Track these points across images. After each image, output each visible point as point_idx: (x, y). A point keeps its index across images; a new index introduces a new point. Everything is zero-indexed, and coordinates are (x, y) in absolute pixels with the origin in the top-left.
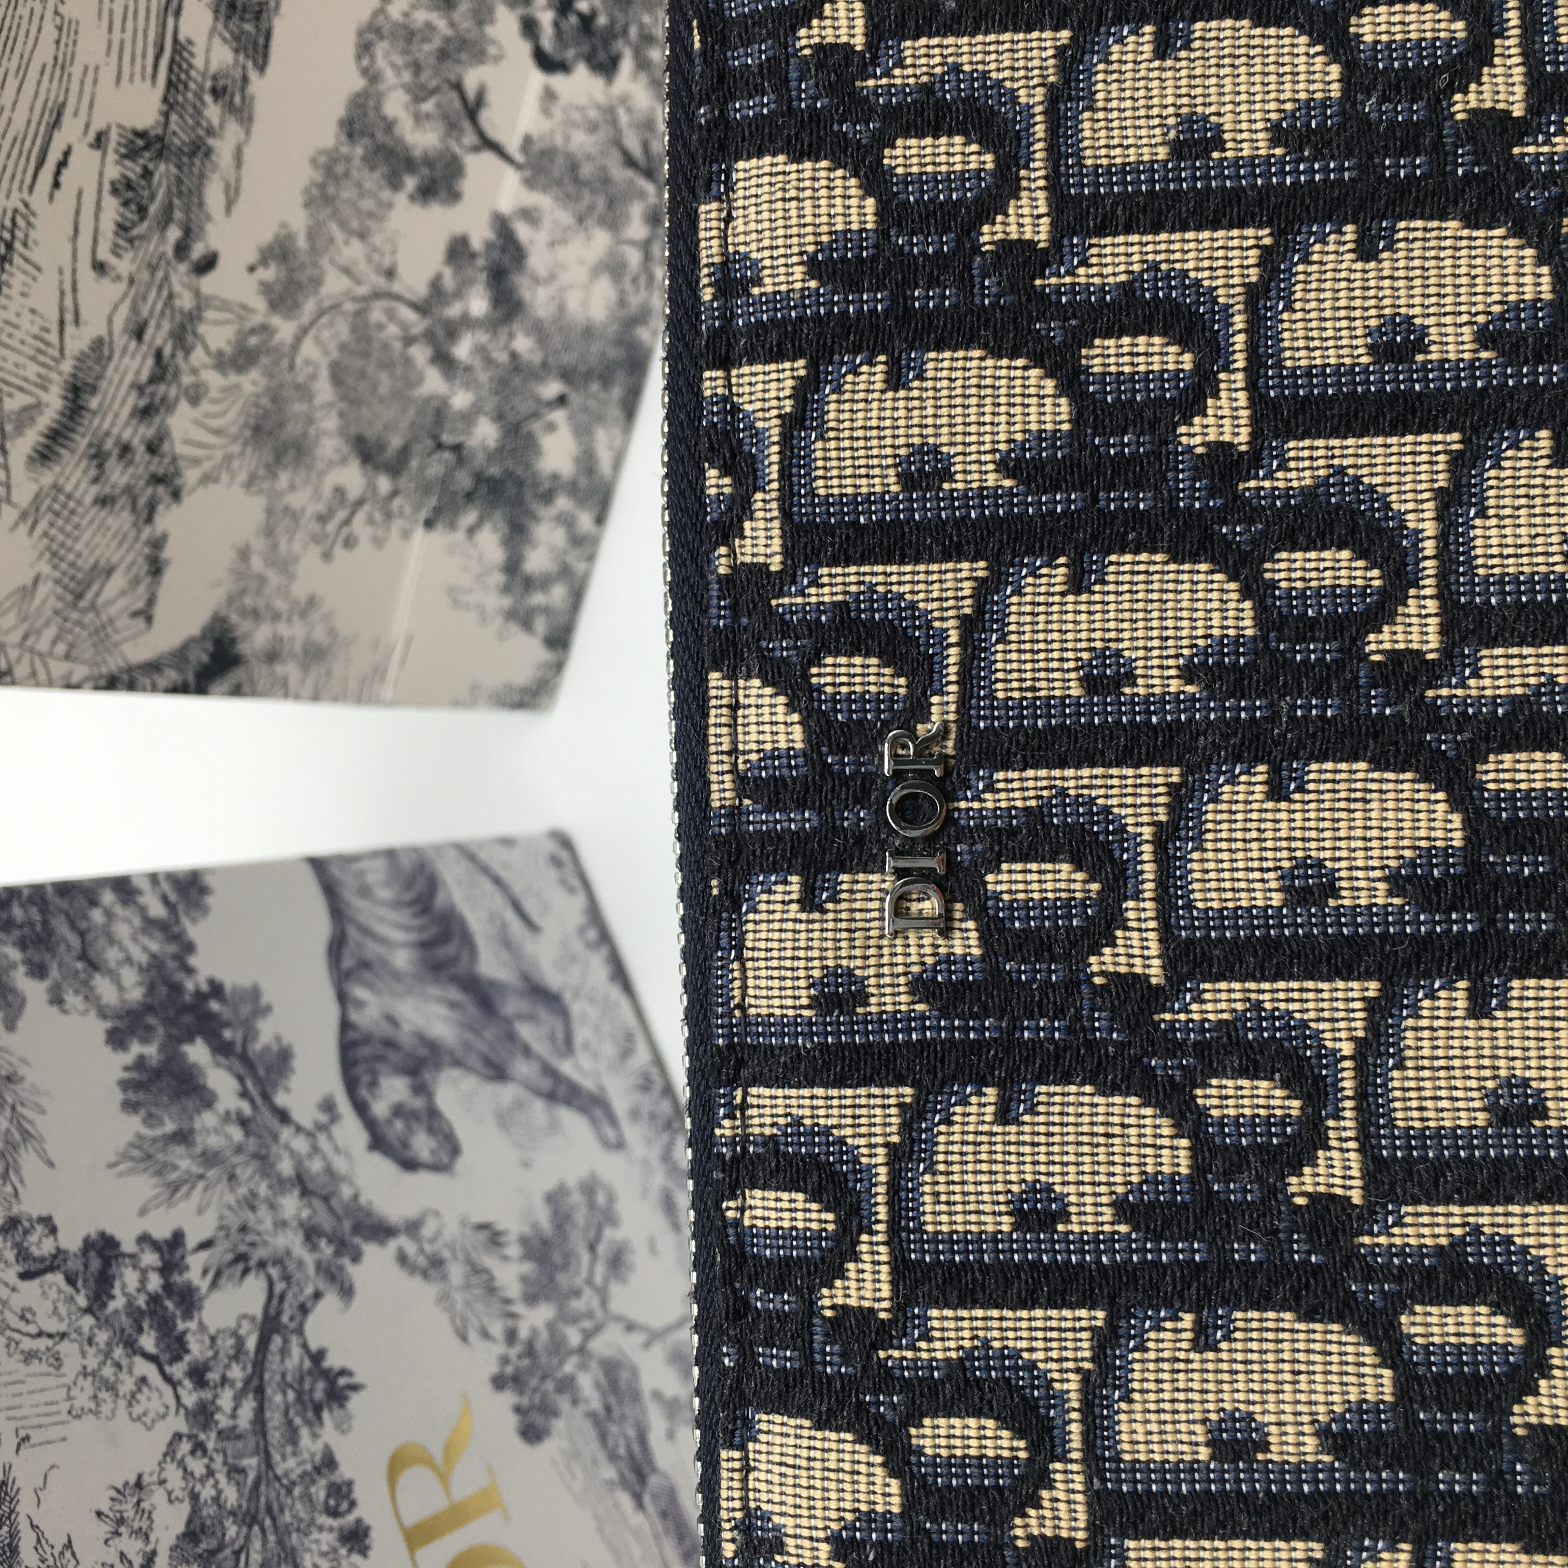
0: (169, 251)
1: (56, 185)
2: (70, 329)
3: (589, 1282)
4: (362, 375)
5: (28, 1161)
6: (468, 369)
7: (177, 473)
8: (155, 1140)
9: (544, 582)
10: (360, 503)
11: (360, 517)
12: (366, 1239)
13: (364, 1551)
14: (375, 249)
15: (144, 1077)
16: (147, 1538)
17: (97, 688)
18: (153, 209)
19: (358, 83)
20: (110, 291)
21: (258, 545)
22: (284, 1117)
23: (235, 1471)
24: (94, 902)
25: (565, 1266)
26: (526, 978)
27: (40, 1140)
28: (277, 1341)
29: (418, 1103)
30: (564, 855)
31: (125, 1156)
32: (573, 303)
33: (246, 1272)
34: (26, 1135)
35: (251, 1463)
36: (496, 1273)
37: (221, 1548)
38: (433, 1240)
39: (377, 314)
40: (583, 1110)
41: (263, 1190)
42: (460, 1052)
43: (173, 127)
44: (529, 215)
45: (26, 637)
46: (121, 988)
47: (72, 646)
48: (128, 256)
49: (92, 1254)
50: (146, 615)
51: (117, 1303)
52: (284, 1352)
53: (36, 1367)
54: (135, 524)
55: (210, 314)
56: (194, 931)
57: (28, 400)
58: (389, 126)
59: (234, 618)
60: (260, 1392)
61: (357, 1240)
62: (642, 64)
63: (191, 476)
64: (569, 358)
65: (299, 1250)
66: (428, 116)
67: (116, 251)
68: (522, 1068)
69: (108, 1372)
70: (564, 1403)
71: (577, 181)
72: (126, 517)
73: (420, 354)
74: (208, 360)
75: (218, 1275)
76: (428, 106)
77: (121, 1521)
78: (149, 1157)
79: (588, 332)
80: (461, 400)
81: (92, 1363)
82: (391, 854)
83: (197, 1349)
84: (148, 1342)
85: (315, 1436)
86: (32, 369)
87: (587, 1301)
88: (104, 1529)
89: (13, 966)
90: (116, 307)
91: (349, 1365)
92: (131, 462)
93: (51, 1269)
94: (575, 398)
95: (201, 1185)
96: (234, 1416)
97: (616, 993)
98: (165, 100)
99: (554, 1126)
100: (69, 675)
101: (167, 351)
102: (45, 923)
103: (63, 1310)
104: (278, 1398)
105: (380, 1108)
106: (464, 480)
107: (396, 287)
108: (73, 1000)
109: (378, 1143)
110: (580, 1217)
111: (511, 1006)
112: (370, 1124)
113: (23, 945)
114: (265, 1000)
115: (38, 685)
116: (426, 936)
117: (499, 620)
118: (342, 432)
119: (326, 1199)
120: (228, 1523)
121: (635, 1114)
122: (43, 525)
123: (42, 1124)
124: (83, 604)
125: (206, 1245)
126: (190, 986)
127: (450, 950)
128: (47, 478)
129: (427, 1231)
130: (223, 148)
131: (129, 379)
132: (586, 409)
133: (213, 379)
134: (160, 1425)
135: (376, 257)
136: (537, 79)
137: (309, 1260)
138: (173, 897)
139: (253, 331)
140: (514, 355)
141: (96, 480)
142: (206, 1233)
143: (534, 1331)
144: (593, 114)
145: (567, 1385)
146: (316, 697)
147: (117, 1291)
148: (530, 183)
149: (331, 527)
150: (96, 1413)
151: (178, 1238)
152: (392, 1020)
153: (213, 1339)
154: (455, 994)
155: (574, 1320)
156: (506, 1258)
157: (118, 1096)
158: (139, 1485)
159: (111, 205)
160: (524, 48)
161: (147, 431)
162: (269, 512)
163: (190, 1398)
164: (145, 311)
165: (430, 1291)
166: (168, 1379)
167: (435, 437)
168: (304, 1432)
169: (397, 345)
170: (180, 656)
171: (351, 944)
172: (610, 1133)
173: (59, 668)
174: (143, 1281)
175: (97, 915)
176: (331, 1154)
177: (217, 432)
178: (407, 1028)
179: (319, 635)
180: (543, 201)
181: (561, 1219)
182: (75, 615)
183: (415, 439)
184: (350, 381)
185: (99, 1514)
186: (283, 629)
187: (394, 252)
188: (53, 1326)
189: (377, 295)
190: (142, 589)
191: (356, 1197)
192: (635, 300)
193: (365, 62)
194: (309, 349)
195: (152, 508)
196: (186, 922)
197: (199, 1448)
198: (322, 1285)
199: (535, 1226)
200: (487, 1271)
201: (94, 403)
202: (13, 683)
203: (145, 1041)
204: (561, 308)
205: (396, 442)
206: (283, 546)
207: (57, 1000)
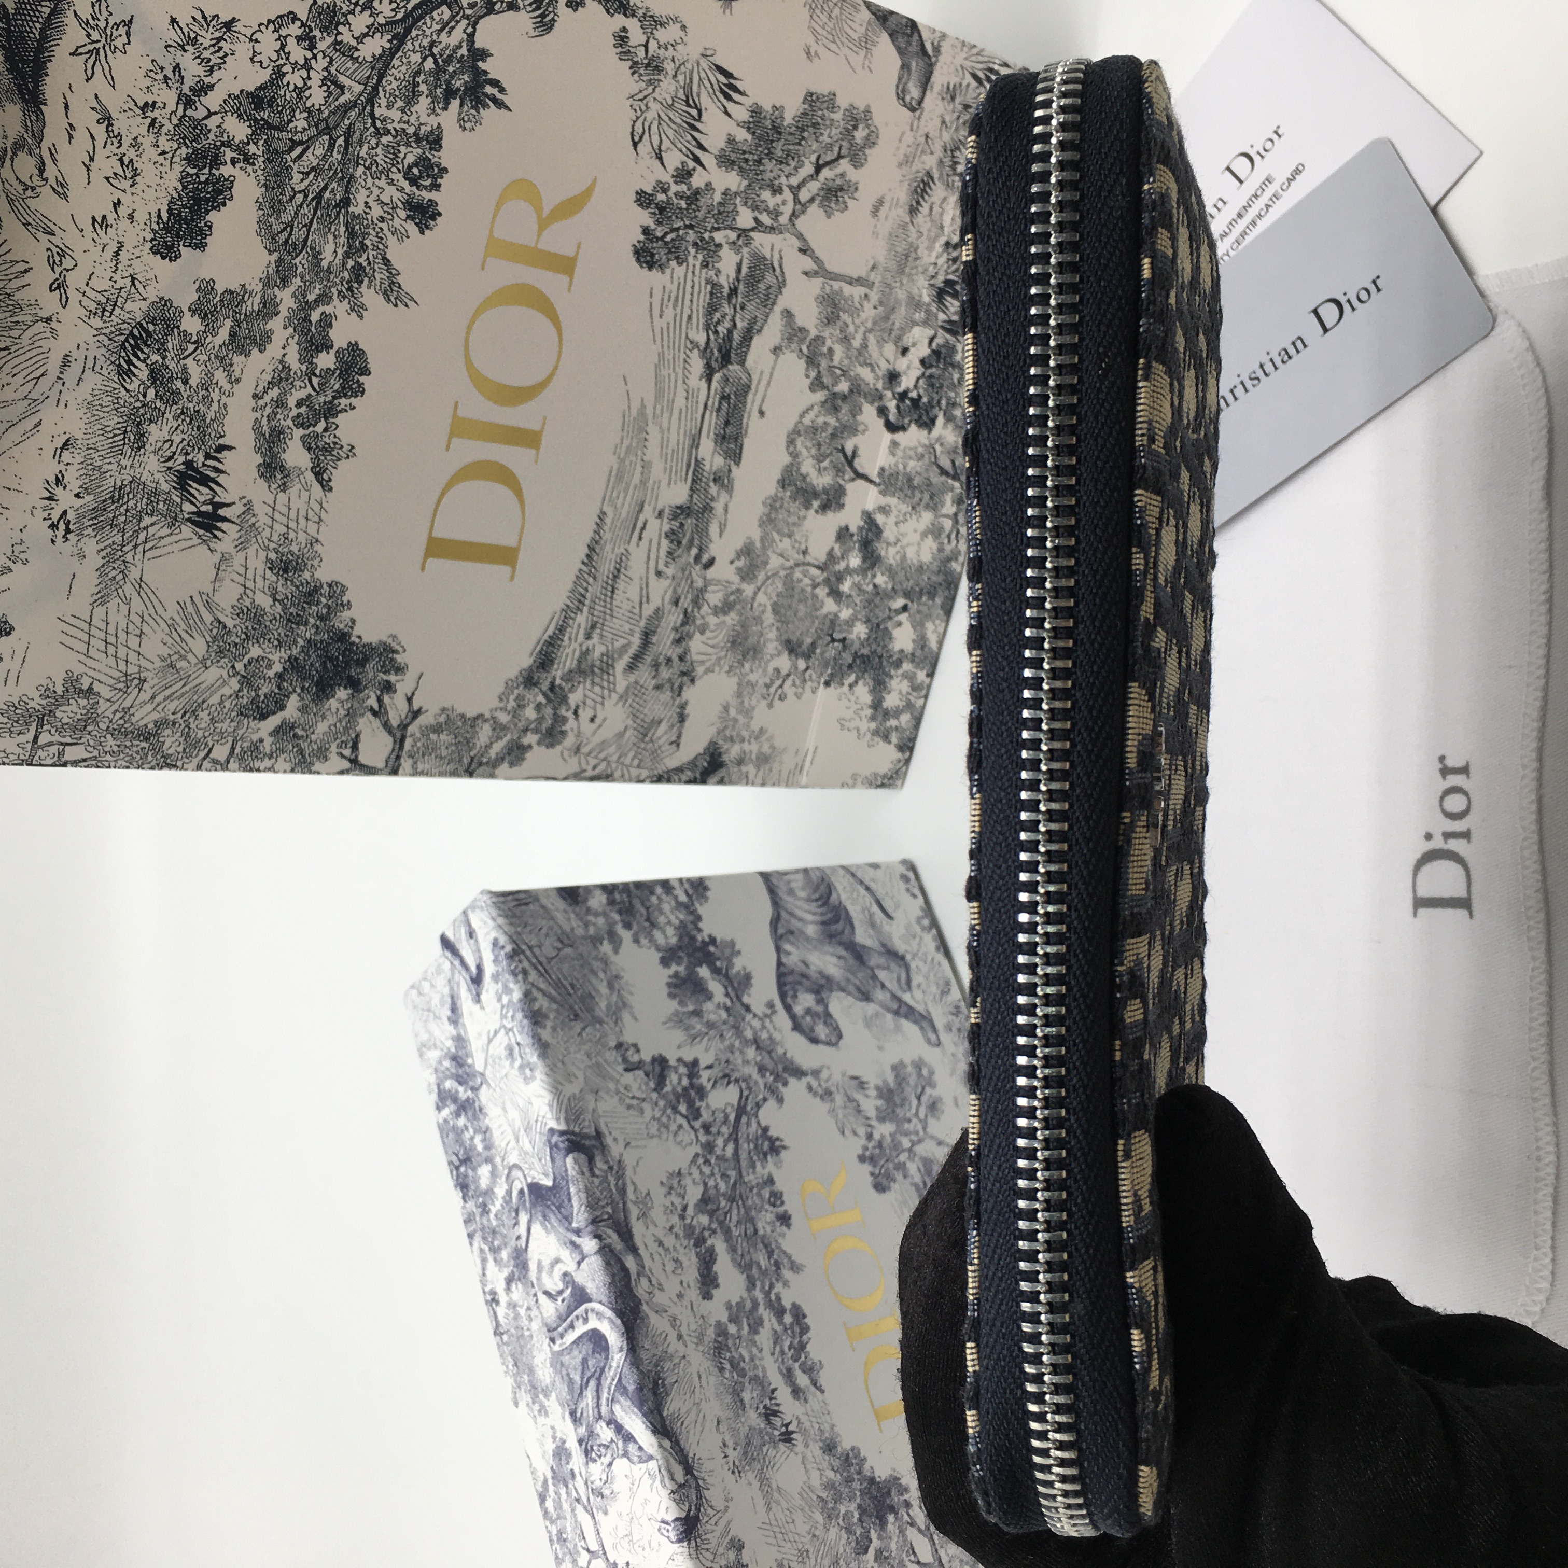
0: (692, 560)
1: (640, 538)
2: (645, 606)
3: (917, 1114)
4: (790, 607)
5: (626, 1016)
6: (850, 596)
7: (693, 670)
8: (684, 1013)
9: (897, 713)
10: (788, 675)
11: (789, 682)
12: (790, 1075)
13: (788, 1226)
14: (796, 541)
15: (679, 982)
16: (683, 1198)
17: (652, 782)
18: (684, 542)
19: (787, 459)
20: (665, 583)
21: (733, 702)
22: (748, 1008)
23: (724, 1176)
24: (652, 893)
25: (902, 1105)
26: (884, 945)
27: (631, 1007)
28: (744, 1119)
29: (820, 1009)
30: (911, 875)
31: (670, 1020)
32: (911, 554)
33: (729, 1083)
34: (625, 1005)
35: (733, 1174)
36: (861, 1103)
37: (718, 1209)
38: (827, 1081)
39: (798, 574)
40: (916, 1022)
41: (737, 1043)
42: (843, 984)
43: (695, 501)
44: (884, 510)
45: (620, 757)
46: (666, 937)
47: (641, 760)
48: (672, 566)
49: (656, 1064)
50: (677, 743)
51: (668, 1089)
52: (748, 1124)
53: (632, 1112)
54: (672, 698)
55: (710, 589)
56: (701, 910)
57: (625, 642)
58: (804, 477)
59: (721, 742)
60: (736, 1141)
61: (786, 1075)
62: (949, 418)
63: (700, 670)
64: (909, 585)
65: (755, 1076)
66: (825, 469)
67: (667, 565)
68: (879, 995)
69: (664, 1119)
70: (899, 1176)
71: (912, 488)
72: (669, 694)
73: (822, 592)
74: (710, 611)
75: (715, 1082)
76: (826, 463)
77: (671, 1188)
78: (681, 1021)
79: (920, 568)
80: (845, 614)
81: (658, 1115)
82: (806, 871)
83: (706, 1116)
84: (683, 1108)
85: (764, 1167)
86: (627, 627)
87: (915, 1125)
88: (664, 1190)
89: (616, 923)
90: (666, 592)
91: (782, 1137)
92: (671, 666)
93: (637, 1068)
94: (913, 607)
95: (706, 1038)
96: (724, 1149)
97: (940, 957)
98: (691, 489)
99: (898, 1029)
100: (638, 776)
101: (689, 610)
102: (630, 902)
103: (644, 1087)
104: (745, 1146)
105: (798, 1009)
106: (848, 658)
107: (808, 559)
108: (644, 941)
109: (797, 1027)
110: (912, 1080)
111: (874, 960)
112: (793, 1017)
113: (620, 912)
114: (737, 948)
115: (625, 781)
116: (825, 918)
117: (869, 735)
118: (777, 640)
119: (769, 1052)
120: (721, 1198)
121: (949, 1028)
122: (630, 701)
123: (631, 1000)
124: (647, 739)
125: (709, 1067)
126: (699, 938)
127: (839, 926)
128: (632, 678)
129: (824, 1075)
130: (718, 507)
131: (672, 625)
132: (919, 612)
133: (712, 620)
134: (688, 1148)
135: (797, 545)
136: (887, 437)
137: (761, 1082)
138: (690, 892)
139: (732, 593)
140: (875, 586)
141: (654, 677)
142: (709, 1063)
143: (883, 1136)
144: (920, 450)
145: (901, 1167)
146: (763, 784)
147: (668, 1082)
148: (883, 493)
149: (772, 690)
150: (659, 1137)
151: (695, 1063)
152: (806, 964)
153: (714, 1112)
154: (841, 951)
155: (907, 1134)
156: (867, 1096)
157: (666, 990)
158: (679, 1173)
159: (665, 543)
160: (881, 422)
161: (679, 650)
162: (739, 684)
163: (703, 1138)
164: (679, 590)
165: (825, 1107)
166: (692, 1127)
167: (831, 635)
168: (758, 1164)
169: (809, 589)
170: (693, 763)
171: (782, 921)
172: (933, 1038)
173: (635, 772)
174: (680, 1080)
175: (654, 899)
176: (772, 1030)
177: (713, 647)
178: (813, 968)
179: (766, 749)
180: (892, 501)
181: (901, 1080)
182: (643, 745)
183: (819, 637)
184: (783, 611)
185: (662, 1183)
186: (746, 746)
187: (806, 541)
188: (639, 1095)
189: (797, 565)
190: (675, 729)
191: (785, 1054)
192: (948, 548)
193: (791, 449)
194: (761, 598)
195: (681, 688)
196: (697, 905)
197: (707, 1162)
198: (768, 1095)
199: (885, 1081)
200: (854, 1100)
201: (654, 639)
202: (613, 780)
203: (679, 964)
204: (904, 557)
205: (809, 641)
206: (746, 704)
207: (636, 941)
